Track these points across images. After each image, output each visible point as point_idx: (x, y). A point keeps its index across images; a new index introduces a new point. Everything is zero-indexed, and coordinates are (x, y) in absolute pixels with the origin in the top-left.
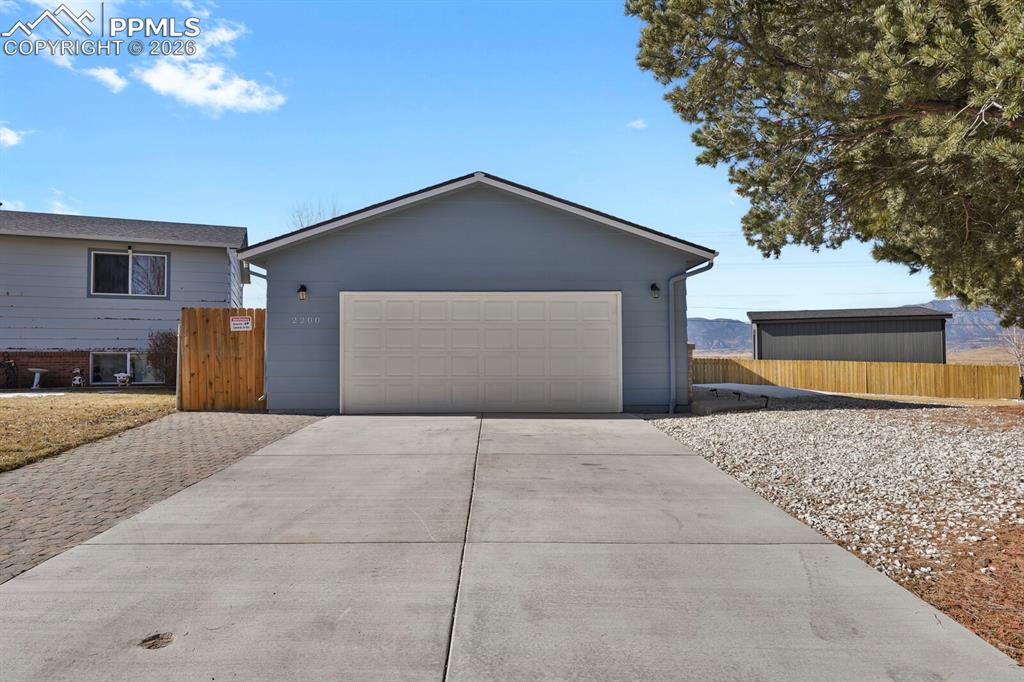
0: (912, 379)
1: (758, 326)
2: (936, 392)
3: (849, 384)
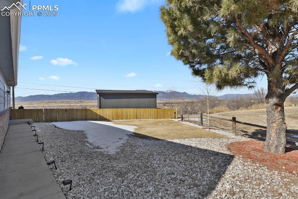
0: (149, 113)
1: (99, 95)
2: (155, 118)
3: (131, 116)
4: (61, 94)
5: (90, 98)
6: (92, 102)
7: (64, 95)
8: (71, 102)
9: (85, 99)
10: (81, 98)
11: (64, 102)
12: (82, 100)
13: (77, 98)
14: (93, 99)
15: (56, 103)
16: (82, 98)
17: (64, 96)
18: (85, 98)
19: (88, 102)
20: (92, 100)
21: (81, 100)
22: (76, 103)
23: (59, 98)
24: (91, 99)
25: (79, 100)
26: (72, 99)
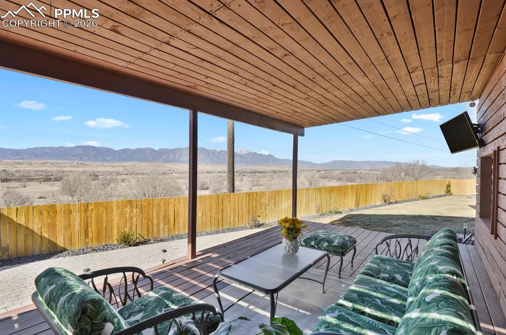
4: (42, 148)
5: (100, 158)
6: (105, 166)
7: (48, 151)
8: (61, 163)
9: (90, 160)
10: (81, 158)
11: (48, 163)
12: (84, 160)
13: (73, 157)
14: (105, 160)
15: (32, 164)
16: (84, 158)
17: (47, 153)
18: (89, 158)
19: (97, 166)
20: (104, 163)
21: (82, 162)
22: (74, 166)
23: (35, 156)
24: (101, 160)
25: (77, 161)
26: (64, 158)
